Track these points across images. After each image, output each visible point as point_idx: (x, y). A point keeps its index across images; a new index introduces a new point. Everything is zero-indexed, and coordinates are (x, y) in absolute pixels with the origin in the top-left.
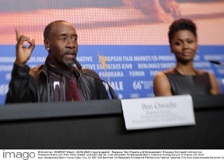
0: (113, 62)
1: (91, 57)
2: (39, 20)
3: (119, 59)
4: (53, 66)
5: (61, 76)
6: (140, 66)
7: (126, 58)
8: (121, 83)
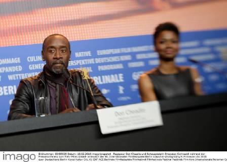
0: (112, 55)
1: (89, 52)
2: (36, 19)
3: (117, 51)
4: (48, 74)
5: (56, 84)
6: (139, 57)
7: (124, 50)
8: (121, 75)
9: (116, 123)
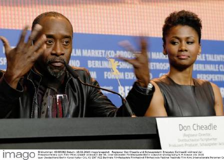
9: (180, 141)
